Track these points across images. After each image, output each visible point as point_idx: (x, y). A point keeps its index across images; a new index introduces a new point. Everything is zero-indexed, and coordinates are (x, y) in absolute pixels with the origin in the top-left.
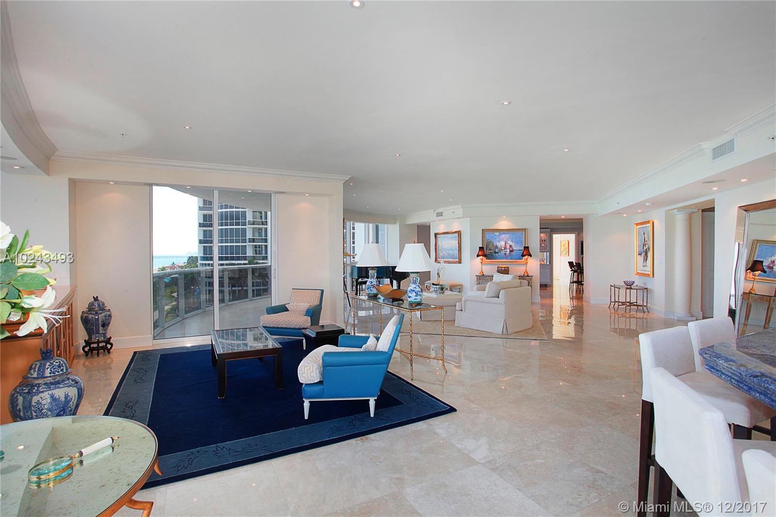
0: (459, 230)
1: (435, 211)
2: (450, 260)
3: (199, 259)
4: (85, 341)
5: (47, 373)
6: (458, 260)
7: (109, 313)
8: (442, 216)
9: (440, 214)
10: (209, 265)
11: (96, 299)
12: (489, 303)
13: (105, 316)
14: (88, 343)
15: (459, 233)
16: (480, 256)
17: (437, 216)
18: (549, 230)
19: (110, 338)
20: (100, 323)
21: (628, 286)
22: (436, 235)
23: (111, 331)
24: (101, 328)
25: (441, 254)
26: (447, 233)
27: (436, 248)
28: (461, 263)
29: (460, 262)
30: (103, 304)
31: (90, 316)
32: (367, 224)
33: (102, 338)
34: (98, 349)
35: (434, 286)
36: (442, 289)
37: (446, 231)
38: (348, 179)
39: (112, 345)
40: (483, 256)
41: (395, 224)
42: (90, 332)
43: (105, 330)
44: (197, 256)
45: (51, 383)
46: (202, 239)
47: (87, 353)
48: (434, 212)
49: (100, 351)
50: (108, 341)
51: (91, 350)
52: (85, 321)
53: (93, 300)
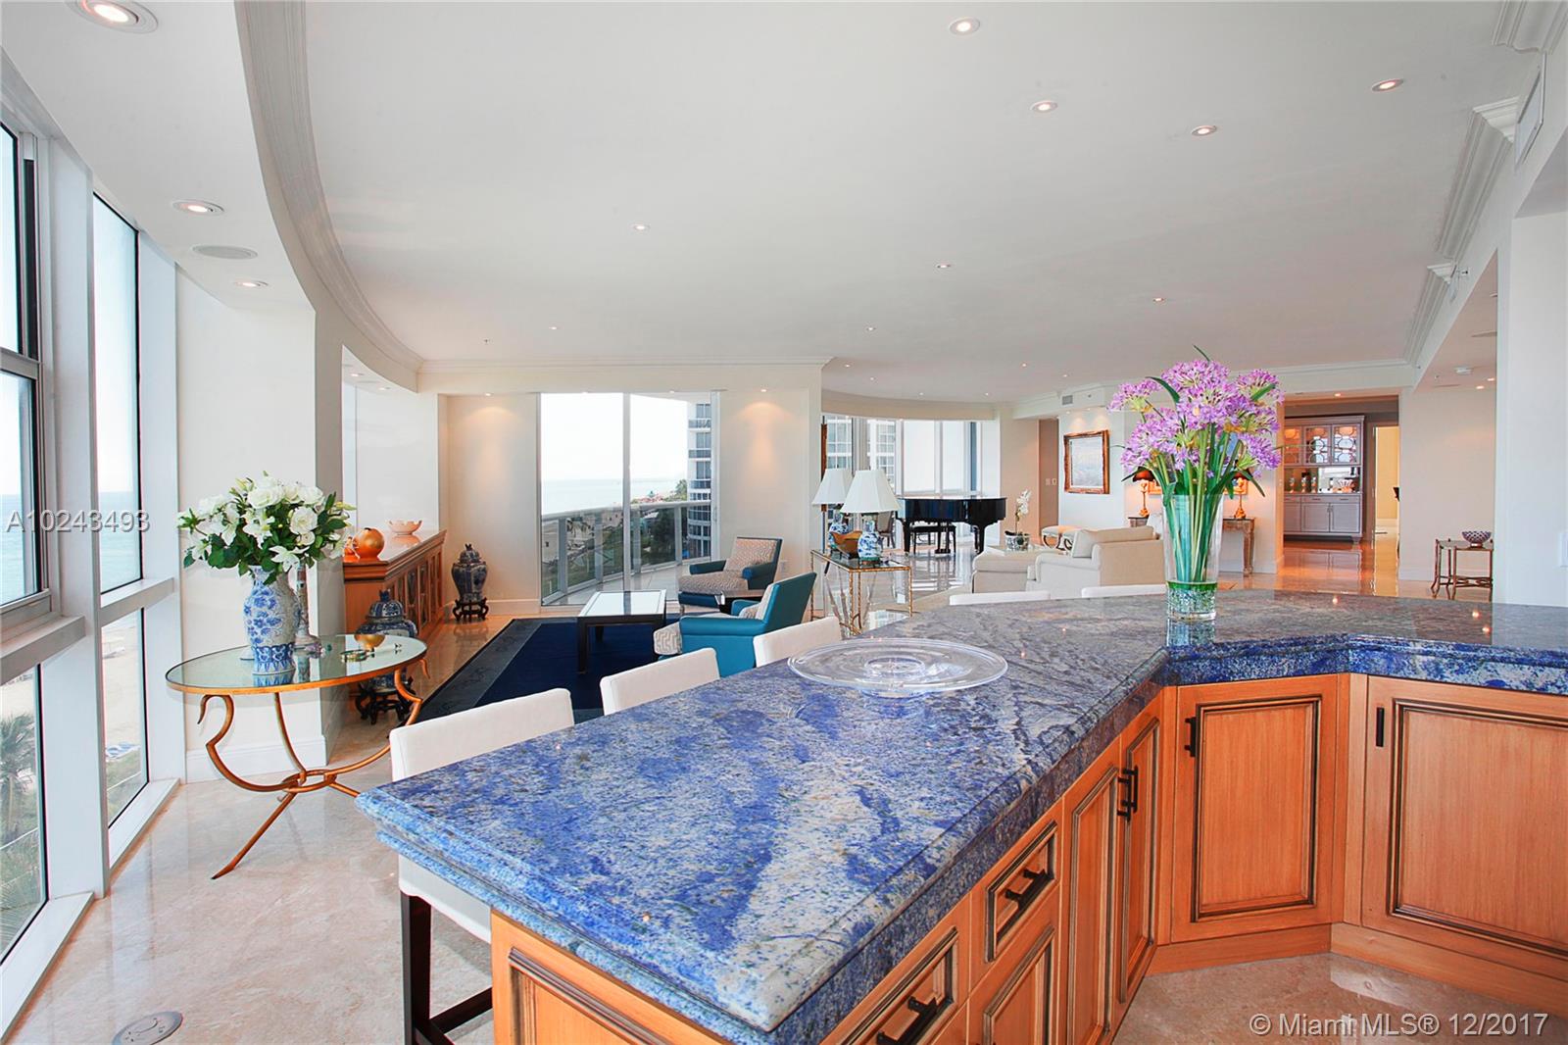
0: (1105, 429)
1: (1059, 393)
2: (1090, 487)
3: (688, 486)
4: (456, 601)
5: (384, 613)
6: (1102, 487)
7: (483, 566)
8: (1071, 402)
9: (1067, 400)
10: (705, 495)
11: (469, 548)
12: (1075, 567)
13: (479, 570)
14: (459, 604)
15: (1105, 435)
16: (1140, 479)
17: (1064, 404)
18: (1362, 418)
19: (486, 599)
20: (473, 578)
21: (1474, 542)
22: (1067, 438)
23: (487, 591)
24: (474, 586)
25: (1075, 475)
26: (1085, 435)
27: (1066, 465)
28: (1108, 493)
29: (1106, 491)
30: (477, 555)
31: (461, 570)
32: (938, 423)
33: (475, 599)
34: (471, 612)
35: (1008, 536)
36: (1020, 542)
37: (1084, 432)
38: (828, 361)
39: (487, 608)
40: (1146, 479)
41: (993, 419)
42: (462, 590)
43: (479, 589)
44: (686, 478)
45: (387, 624)
46: (695, 448)
47: (458, 617)
48: (1059, 396)
49: (473, 616)
50: (482, 604)
51: (464, 613)
52: (456, 575)
53: (465, 548)
